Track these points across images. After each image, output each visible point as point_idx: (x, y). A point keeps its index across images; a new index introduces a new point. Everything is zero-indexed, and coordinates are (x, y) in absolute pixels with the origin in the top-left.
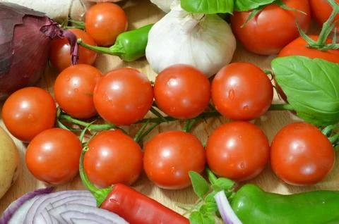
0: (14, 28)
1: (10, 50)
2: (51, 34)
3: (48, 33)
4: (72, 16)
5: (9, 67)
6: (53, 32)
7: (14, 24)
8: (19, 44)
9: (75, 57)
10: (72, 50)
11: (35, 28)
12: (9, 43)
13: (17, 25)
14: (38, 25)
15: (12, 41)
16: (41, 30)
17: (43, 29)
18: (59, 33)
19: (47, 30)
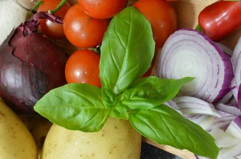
0: (14, 55)
1: (29, 66)
2: (31, 30)
3: (29, 32)
4: (29, 8)
5: (41, 72)
6: (30, 28)
7: (11, 54)
8: (27, 58)
9: (58, 20)
10: (51, 20)
11: (21, 40)
12: (23, 64)
13: (13, 53)
14: (20, 37)
15: (23, 61)
16: (25, 36)
17: (25, 34)
18: (33, 23)
19: (27, 31)
